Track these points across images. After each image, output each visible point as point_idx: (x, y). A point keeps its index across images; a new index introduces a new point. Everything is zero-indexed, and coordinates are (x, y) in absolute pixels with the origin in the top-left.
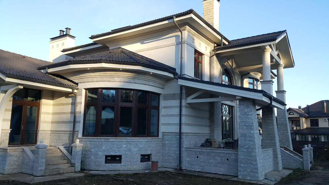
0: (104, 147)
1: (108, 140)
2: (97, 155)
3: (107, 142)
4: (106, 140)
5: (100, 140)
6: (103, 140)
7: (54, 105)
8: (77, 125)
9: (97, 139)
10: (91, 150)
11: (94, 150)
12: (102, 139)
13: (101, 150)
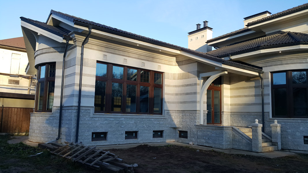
0: (301, 128)
1: (305, 121)
2: (295, 135)
3: (305, 123)
4: (303, 121)
5: (297, 121)
6: (300, 121)
7: (231, 89)
8: (265, 106)
9: (293, 120)
10: (287, 131)
11: (290, 130)
12: (298, 120)
13: (299, 131)
